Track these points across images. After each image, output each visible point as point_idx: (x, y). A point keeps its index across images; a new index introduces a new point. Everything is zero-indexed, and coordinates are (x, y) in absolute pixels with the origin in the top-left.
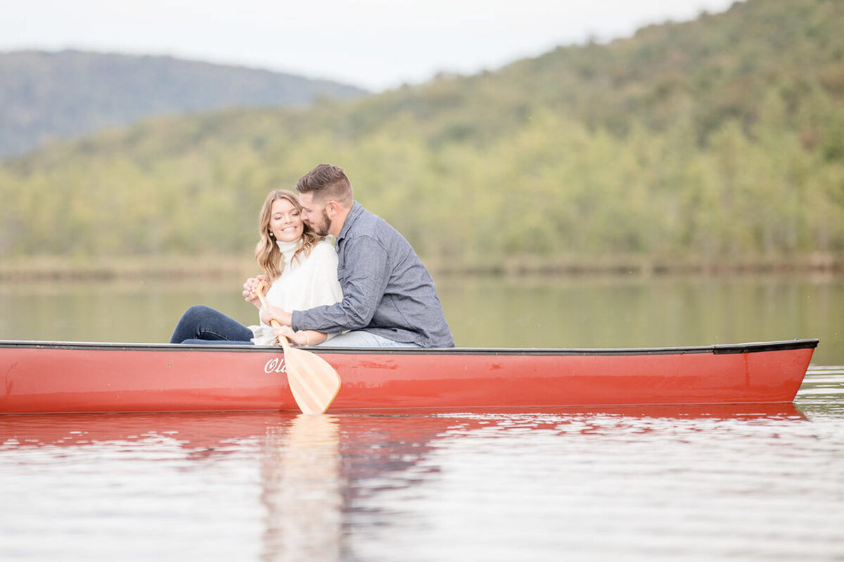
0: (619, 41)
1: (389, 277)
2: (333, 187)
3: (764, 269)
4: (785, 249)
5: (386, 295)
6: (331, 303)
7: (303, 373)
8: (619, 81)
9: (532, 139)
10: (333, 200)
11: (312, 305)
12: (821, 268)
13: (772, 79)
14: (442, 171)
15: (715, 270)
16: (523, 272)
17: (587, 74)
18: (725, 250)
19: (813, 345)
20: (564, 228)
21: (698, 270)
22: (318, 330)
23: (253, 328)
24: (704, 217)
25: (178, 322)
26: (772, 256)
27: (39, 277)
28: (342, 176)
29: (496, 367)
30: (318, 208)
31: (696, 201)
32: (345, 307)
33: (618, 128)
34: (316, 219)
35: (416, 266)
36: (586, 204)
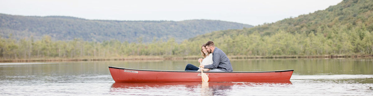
0: (296, 18)
1: (220, 60)
2: (211, 44)
3: (317, 57)
4: (321, 54)
5: (220, 63)
6: (211, 64)
7: (203, 77)
8: (295, 25)
9: (278, 35)
10: (211, 46)
11: (208, 64)
12: (326, 57)
13: (320, 25)
14: (263, 40)
15: (308, 57)
16: (276, 58)
17: (290, 24)
18: (310, 54)
19: (293, 71)
20: (283, 50)
21: (306, 57)
22: (209, 69)
23: (199, 68)
24: (307, 48)
25: (186, 67)
26: (319, 55)
27: (193, 59)
28: (213, 43)
29: (237, 75)
30: (209, 48)
31: (306, 45)
32: (213, 65)
33: (293, 33)
34: (209, 50)
35: (225, 58)
36: (287, 46)
